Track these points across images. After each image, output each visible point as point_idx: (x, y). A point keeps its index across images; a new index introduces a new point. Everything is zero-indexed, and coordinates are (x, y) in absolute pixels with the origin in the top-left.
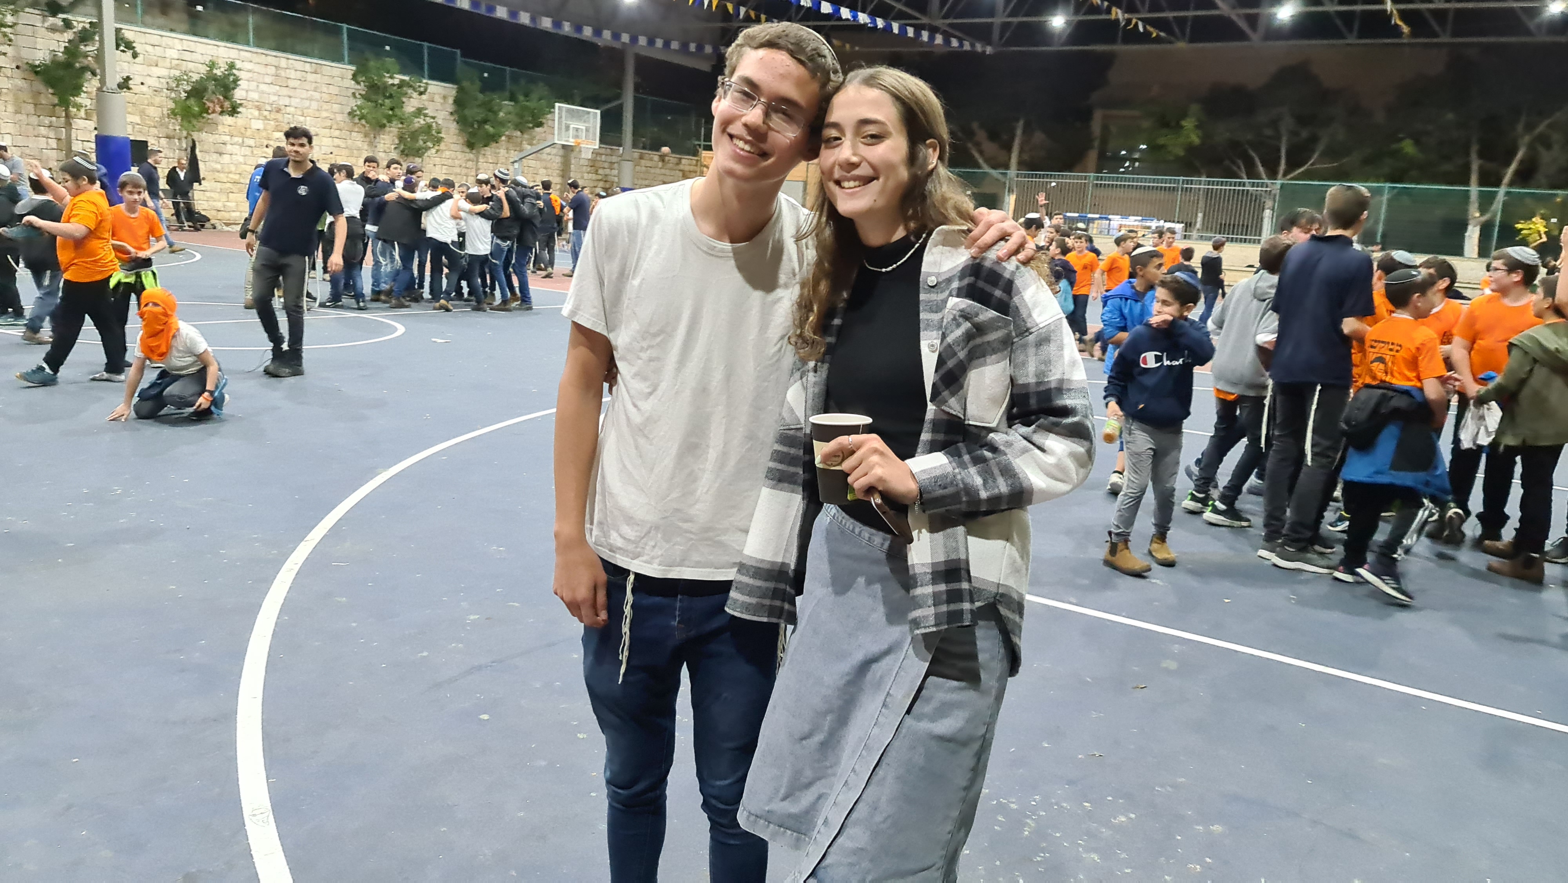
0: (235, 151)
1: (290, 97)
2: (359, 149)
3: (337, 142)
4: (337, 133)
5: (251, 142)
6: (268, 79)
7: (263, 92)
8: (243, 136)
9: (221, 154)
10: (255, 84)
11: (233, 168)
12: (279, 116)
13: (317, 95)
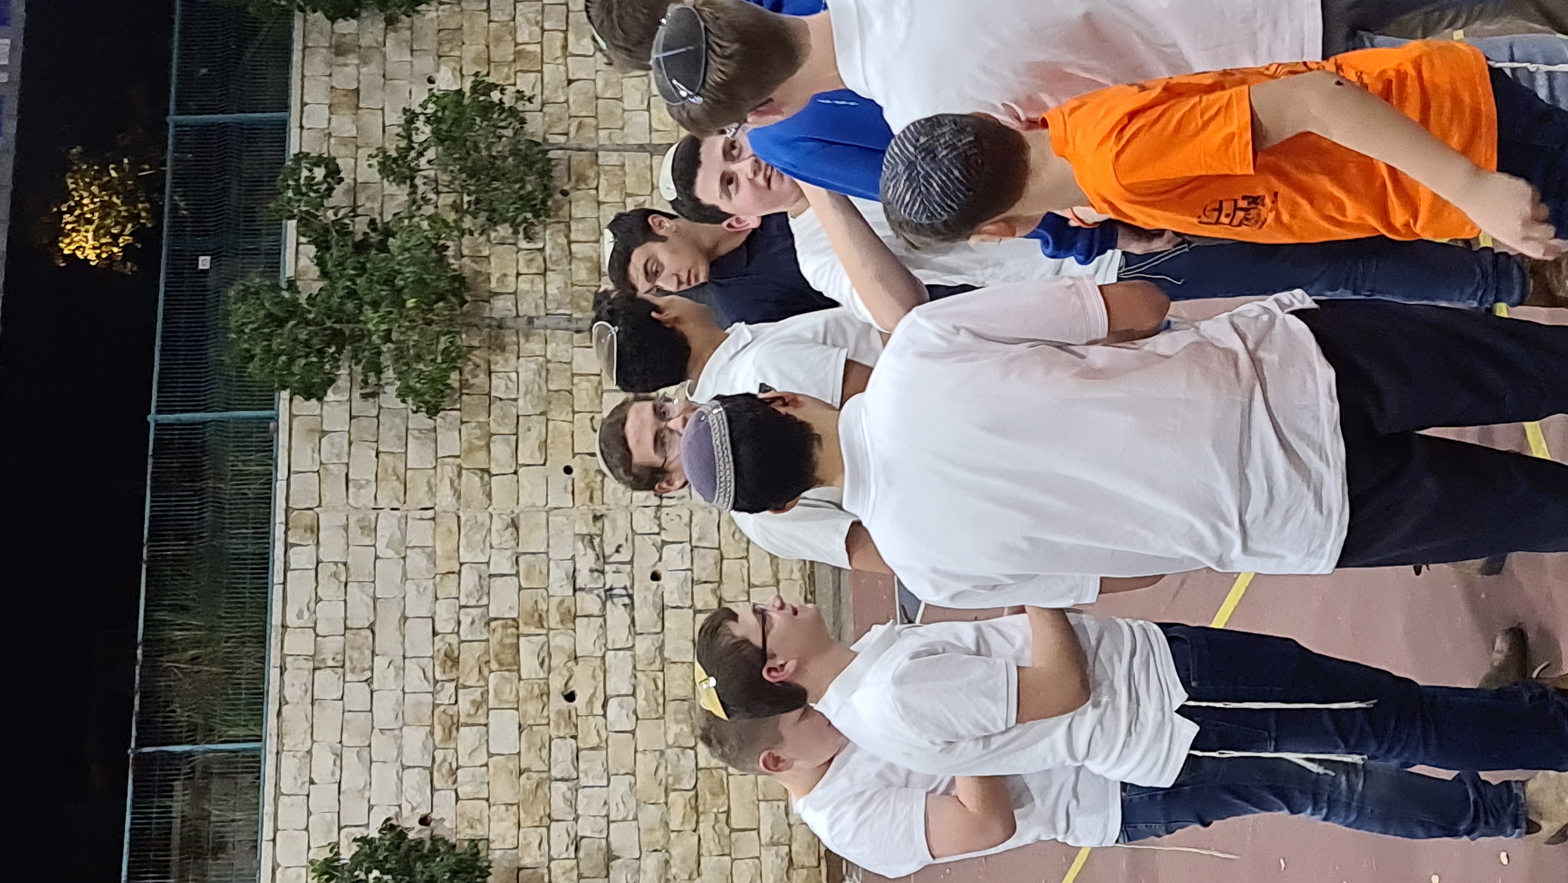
0: (597, 809)
1: (405, 618)
2: (545, 370)
3: (528, 452)
4: (500, 449)
5: (562, 751)
6: (357, 694)
7: (400, 714)
8: (547, 780)
9: (610, 856)
10: (377, 740)
11: (651, 815)
12: (469, 656)
13: (387, 525)
